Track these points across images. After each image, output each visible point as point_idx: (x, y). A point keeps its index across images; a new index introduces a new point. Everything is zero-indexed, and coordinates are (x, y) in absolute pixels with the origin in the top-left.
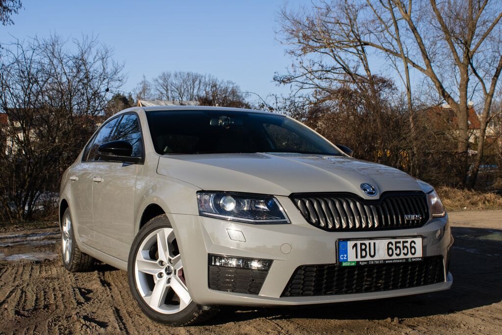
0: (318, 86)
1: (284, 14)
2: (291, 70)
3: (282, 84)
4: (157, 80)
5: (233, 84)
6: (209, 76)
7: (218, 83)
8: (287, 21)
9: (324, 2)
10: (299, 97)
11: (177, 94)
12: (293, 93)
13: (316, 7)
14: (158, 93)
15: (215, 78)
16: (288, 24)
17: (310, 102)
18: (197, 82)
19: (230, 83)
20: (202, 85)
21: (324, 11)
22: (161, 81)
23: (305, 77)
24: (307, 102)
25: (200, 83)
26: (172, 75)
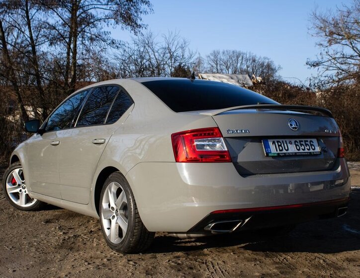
0: (339, 69)
1: (315, 15)
2: (320, 57)
3: (313, 67)
4: (209, 56)
5: (268, 59)
6: (250, 53)
7: (257, 59)
8: (317, 20)
9: (346, 6)
10: (325, 77)
11: (224, 67)
12: (321, 74)
13: (340, 11)
14: (209, 66)
15: (254, 55)
16: (318, 23)
17: (333, 80)
18: (240, 58)
19: (266, 58)
20: (244, 61)
21: (346, 14)
22: (212, 57)
23: (330, 62)
24: (331, 81)
25: (242, 59)
26: (221, 53)
